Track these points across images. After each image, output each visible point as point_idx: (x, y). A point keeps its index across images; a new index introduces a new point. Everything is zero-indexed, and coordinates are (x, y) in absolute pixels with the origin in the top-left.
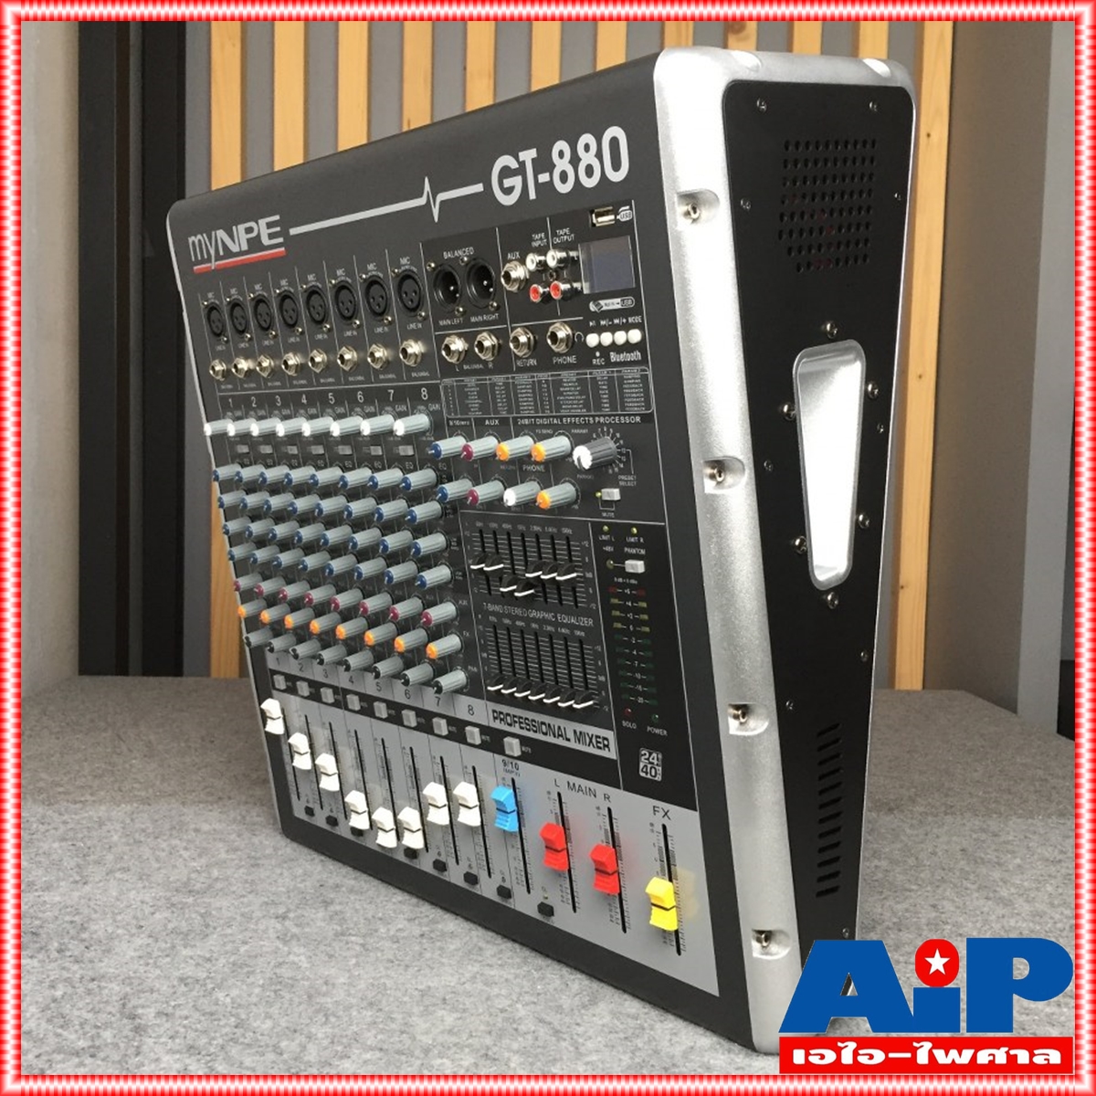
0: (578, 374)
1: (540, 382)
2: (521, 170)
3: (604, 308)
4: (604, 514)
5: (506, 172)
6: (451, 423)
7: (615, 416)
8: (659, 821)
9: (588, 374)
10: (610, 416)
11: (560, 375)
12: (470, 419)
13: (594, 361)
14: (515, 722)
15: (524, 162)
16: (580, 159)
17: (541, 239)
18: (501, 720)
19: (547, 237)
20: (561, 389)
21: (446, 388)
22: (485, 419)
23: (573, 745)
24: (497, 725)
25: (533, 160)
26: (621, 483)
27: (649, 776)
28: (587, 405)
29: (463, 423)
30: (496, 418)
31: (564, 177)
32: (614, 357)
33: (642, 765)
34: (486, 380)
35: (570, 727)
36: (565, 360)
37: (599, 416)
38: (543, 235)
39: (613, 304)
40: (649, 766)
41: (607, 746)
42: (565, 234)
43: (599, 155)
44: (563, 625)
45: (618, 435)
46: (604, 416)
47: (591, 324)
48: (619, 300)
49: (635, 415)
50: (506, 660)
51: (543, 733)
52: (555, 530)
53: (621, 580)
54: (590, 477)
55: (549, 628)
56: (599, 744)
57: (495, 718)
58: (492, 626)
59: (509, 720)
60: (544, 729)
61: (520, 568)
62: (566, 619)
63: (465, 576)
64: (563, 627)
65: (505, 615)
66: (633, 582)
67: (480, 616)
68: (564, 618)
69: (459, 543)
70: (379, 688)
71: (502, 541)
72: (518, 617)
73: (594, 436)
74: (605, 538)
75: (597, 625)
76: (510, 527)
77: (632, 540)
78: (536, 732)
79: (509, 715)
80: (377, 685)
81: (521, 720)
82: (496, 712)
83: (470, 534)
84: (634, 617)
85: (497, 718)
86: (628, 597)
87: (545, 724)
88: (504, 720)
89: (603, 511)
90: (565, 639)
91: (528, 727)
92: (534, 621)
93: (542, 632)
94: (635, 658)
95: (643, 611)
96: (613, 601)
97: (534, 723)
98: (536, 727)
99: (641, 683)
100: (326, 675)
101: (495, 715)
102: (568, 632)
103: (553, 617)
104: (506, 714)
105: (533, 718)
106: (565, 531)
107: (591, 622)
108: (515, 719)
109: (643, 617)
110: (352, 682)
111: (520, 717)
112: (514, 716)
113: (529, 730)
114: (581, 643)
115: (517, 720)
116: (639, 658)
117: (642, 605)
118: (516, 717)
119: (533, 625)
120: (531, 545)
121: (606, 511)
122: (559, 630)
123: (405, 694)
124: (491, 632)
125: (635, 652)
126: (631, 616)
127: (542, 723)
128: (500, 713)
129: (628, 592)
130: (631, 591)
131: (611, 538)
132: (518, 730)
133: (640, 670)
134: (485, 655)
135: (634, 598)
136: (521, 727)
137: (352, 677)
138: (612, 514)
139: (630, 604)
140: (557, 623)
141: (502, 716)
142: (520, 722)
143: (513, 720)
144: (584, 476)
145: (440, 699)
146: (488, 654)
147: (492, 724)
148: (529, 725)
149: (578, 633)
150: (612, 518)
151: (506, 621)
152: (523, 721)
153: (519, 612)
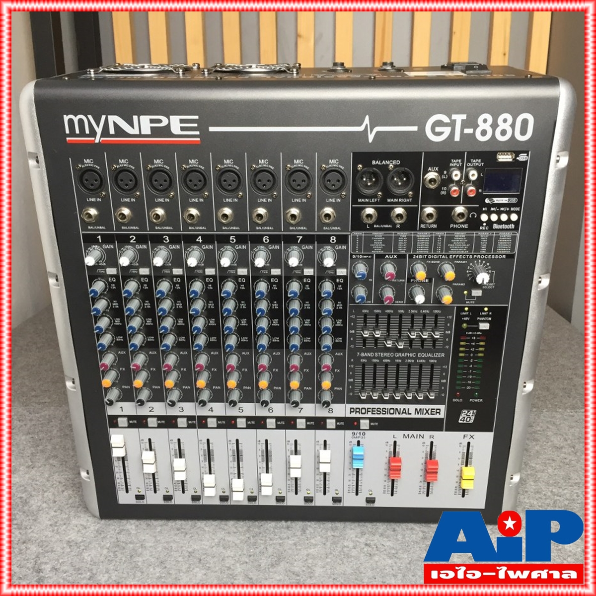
0: (466, 234)
1: (437, 237)
2: (452, 124)
3: (496, 202)
4: (467, 302)
5: (439, 123)
6: (354, 256)
7: (488, 255)
8: (467, 440)
9: (474, 234)
10: (485, 255)
11: (454, 234)
12: (372, 255)
13: (481, 228)
14: (368, 411)
15: (455, 121)
16: (498, 126)
17: (458, 162)
18: (357, 412)
19: (463, 162)
20: (452, 241)
21: (354, 237)
22: (385, 255)
23: (413, 416)
24: (353, 415)
25: (463, 121)
26: (484, 287)
27: (465, 422)
28: (469, 249)
29: (365, 257)
30: (395, 255)
31: (484, 133)
32: (495, 226)
33: (461, 417)
34: (392, 234)
35: (412, 408)
36: (459, 226)
37: (477, 255)
38: (460, 161)
39: (502, 200)
40: (466, 417)
41: (439, 413)
42: (478, 162)
43: (513, 126)
44: (422, 358)
45: (488, 264)
46: (481, 255)
47: (484, 209)
48: (507, 199)
49: (502, 255)
50: (369, 380)
51: (390, 414)
52: (428, 312)
53: (470, 333)
54: (462, 284)
55: (409, 361)
56: (432, 413)
57: (351, 412)
58: (362, 364)
59: (363, 411)
60: (392, 411)
61: (394, 332)
62: (424, 355)
63: (344, 340)
64: (421, 359)
65: (374, 358)
66: (479, 333)
67: (352, 360)
68: (423, 355)
69: (344, 322)
70: (241, 411)
71: (383, 320)
72: (386, 358)
73: (471, 264)
74: (464, 314)
75: (447, 356)
76: (392, 312)
77: (484, 314)
78: (385, 414)
79: (365, 409)
80: (239, 409)
81: (374, 410)
82: (353, 409)
83: (355, 317)
84: (475, 350)
85: (353, 412)
86: (473, 341)
87: (393, 409)
88: (359, 412)
89: (467, 301)
90: (421, 365)
91: (379, 412)
92: (399, 358)
93: (403, 363)
94: (471, 368)
95: (482, 346)
96: (462, 343)
97: (384, 410)
98: (385, 411)
99: (471, 380)
100: (182, 411)
101: (352, 410)
102: (424, 361)
103: (414, 355)
104: (362, 409)
105: (384, 407)
106: (436, 311)
107: (443, 355)
108: (369, 410)
109: (481, 349)
110: (212, 411)
111: (373, 409)
112: (368, 409)
113: (380, 414)
114: (432, 365)
115: (371, 410)
116: (473, 369)
117: (482, 343)
118: (370, 409)
119: (397, 361)
120: (406, 320)
121: (470, 301)
122: (418, 361)
123: (269, 410)
124: (360, 368)
125: (471, 366)
126: (473, 349)
127: (391, 409)
128: (356, 408)
129: (474, 338)
130: (476, 338)
131: (469, 314)
132: (370, 415)
133: (472, 374)
134: (352, 380)
135: (477, 341)
136: (372, 413)
137: (212, 408)
138: (473, 302)
139: (474, 344)
140: (417, 358)
141: (358, 410)
142: (372, 411)
143: (367, 411)
144: (458, 284)
145: (302, 409)
146: (354, 380)
147: (348, 415)
148: (380, 411)
149: (432, 361)
150: (472, 304)
151: (375, 361)
152: (376, 410)
153: (387, 354)
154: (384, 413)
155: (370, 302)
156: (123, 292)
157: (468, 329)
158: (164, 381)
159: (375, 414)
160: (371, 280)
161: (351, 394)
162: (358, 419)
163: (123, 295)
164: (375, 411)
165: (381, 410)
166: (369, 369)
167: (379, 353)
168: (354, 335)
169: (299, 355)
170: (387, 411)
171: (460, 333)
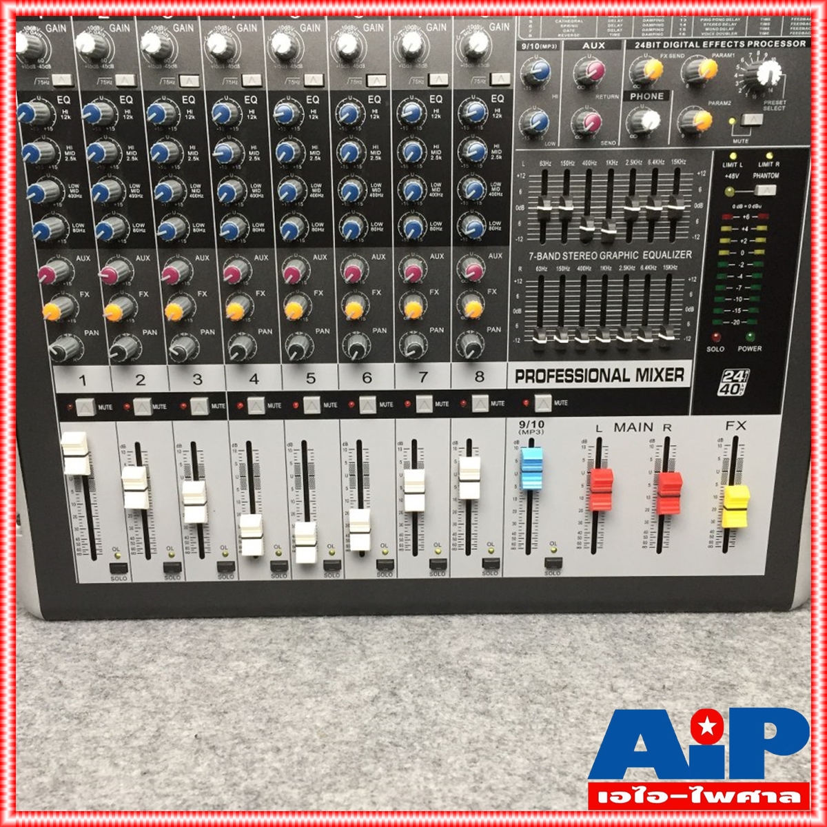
4: (735, 141)
6: (524, 46)
7: (774, 40)
8: (733, 432)
10: (767, 40)
12: (558, 43)
14: (550, 376)
18: (528, 378)
22: (583, 42)
23: (634, 384)
24: (523, 385)
26: (765, 108)
27: (729, 394)
28: (740, 27)
29: (544, 47)
30: (602, 41)
33: (722, 385)
35: (630, 367)
37: (753, 40)
40: (731, 384)
41: (681, 376)
44: (649, 262)
46: (760, 40)
49: (799, 40)
50: (551, 311)
51: (591, 381)
52: (662, 162)
53: (740, 206)
54: (726, 103)
55: (626, 268)
56: (669, 377)
57: (518, 378)
58: (537, 278)
59: (541, 376)
60: (594, 375)
61: (598, 207)
62: (654, 255)
63: (505, 225)
64: (648, 264)
65: (561, 263)
66: (757, 206)
67: (520, 268)
68: (652, 255)
69: (505, 189)
70: (311, 380)
71: (578, 180)
72: (583, 262)
73: (742, 60)
74: (729, 165)
75: (697, 255)
76: (595, 163)
77: (765, 165)
78: (581, 381)
79: (543, 371)
80: (308, 377)
81: (559, 373)
82: (522, 371)
83: (526, 177)
84: (748, 242)
85: (522, 378)
86: (745, 223)
87: (596, 370)
88: (532, 378)
89: (736, 138)
90: (648, 277)
91: (569, 378)
92: (607, 262)
93: (616, 273)
94: (741, 282)
95: (761, 234)
96: (724, 229)
97: (579, 373)
98: (582, 376)
99: (743, 305)
100: (199, 382)
101: (520, 374)
102: (654, 268)
103: (636, 255)
104: (539, 371)
105: (580, 367)
106: (677, 162)
107: (689, 254)
108: (551, 373)
109: (759, 240)
110: (256, 381)
111: (558, 370)
112: (550, 371)
113: (571, 381)
114: (669, 276)
115: (554, 373)
116: (746, 282)
117: (761, 228)
118: (553, 371)
119: (604, 268)
120: (621, 180)
121: (740, 138)
122: (642, 267)
123: (364, 378)
124: (533, 284)
125: (741, 277)
126: (744, 241)
127: (592, 370)
128: (528, 371)
129: (747, 217)
130: (751, 217)
131: (738, 165)
132: (552, 384)
133: (744, 293)
134: (519, 311)
135: (753, 223)
136: (558, 381)
137: (256, 375)
138: (747, 140)
139: (747, 230)
140: (640, 262)
141: (530, 374)
142: (558, 376)
143: (548, 375)
144: (717, 103)
145: (426, 373)
146: (524, 309)
147: (513, 385)
148: (572, 376)
149: (668, 267)
150: (745, 145)
151: (562, 269)
152: (564, 373)
153: (585, 255)
154: (580, 378)
155: (554, 144)
156: (82, 111)
157: (737, 199)
158: (165, 307)
159: (562, 381)
160: (556, 96)
161: (518, 340)
162: (530, 394)
163: (83, 116)
164: (562, 376)
165: (574, 374)
166: (552, 286)
167: (571, 253)
168: (523, 216)
169: (420, 260)
170: (584, 374)
171: (720, 206)
